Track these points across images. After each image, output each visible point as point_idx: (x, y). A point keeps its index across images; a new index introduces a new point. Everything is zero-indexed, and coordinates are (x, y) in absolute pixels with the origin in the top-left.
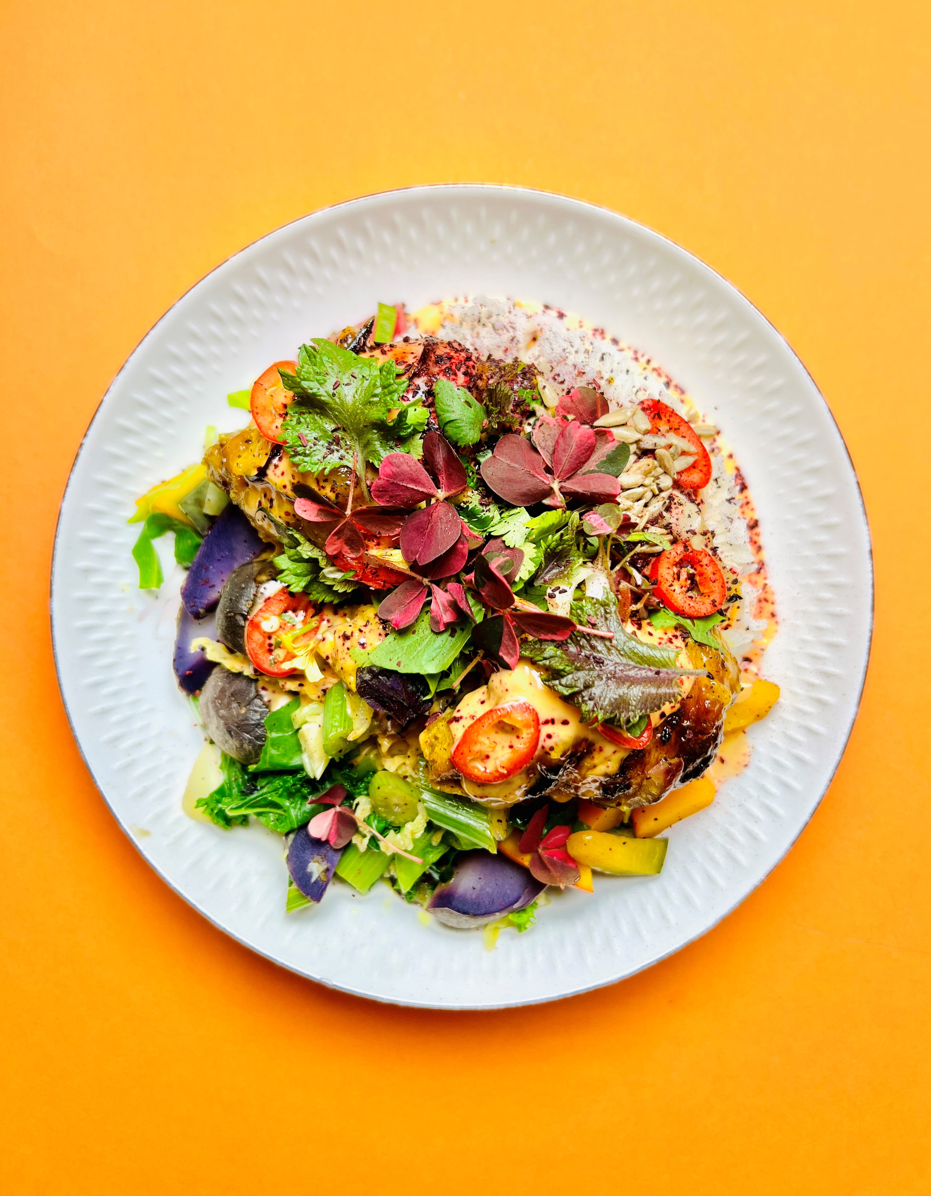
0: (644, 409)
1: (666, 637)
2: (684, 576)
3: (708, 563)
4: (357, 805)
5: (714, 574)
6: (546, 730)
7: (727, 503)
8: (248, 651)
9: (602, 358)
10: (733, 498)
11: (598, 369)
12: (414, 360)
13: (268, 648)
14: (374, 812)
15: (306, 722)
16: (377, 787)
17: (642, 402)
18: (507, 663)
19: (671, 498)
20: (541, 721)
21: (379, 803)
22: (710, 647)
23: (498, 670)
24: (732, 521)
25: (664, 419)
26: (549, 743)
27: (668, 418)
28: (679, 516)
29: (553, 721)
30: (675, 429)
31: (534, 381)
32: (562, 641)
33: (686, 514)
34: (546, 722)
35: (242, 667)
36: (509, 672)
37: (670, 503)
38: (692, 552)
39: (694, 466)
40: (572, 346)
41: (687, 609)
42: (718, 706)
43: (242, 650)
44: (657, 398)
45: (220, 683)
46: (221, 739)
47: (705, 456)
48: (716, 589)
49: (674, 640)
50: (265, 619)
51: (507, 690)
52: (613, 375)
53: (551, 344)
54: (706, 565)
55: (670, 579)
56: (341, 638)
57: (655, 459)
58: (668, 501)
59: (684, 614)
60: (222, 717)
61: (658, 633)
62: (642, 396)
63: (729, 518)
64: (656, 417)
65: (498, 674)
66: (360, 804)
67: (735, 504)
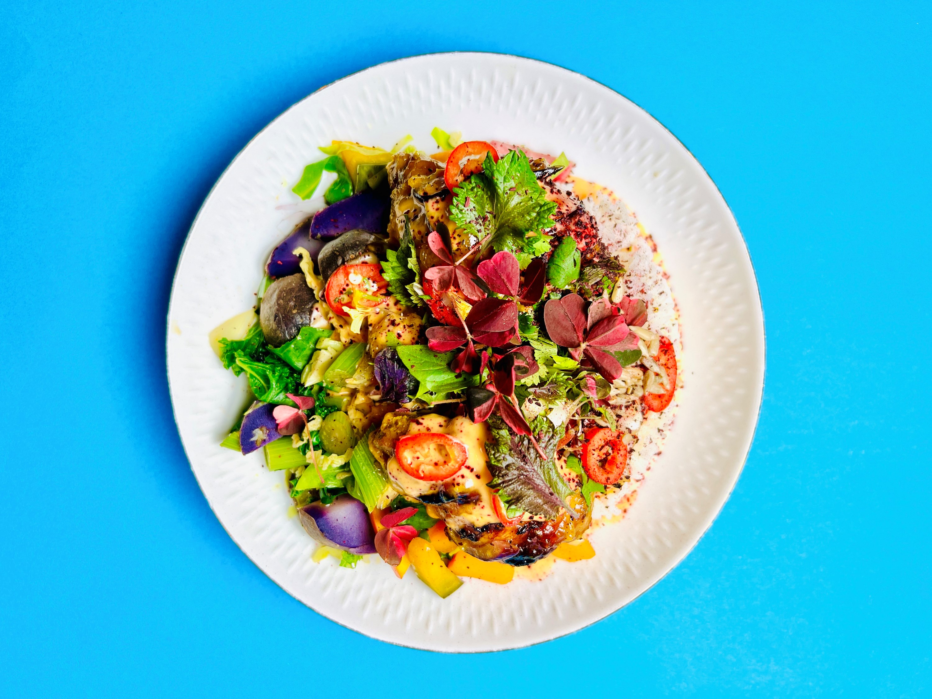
0: (661, 341)
1: (568, 476)
2: (604, 451)
3: (623, 454)
4: (313, 419)
5: (621, 463)
6: (464, 471)
7: (657, 431)
8: (328, 282)
9: (661, 293)
10: (663, 431)
11: (654, 297)
12: (566, 212)
13: (341, 290)
14: (318, 431)
15: (326, 349)
16: (334, 419)
17: (663, 337)
18: (474, 418)
19: (634, 402)
20: (465, 465)
21: (327, 429)
22: (586, 502)
23: (466, 416)
24: (651, 442)
25: (667, 356)
26: (460, 480)
27: (669, 357)
28: (630, 415)
29: (472, 470)
30: (668, 368)
31: (617, 278)
32: (514, 432)
33: (635, 418)
34: (468, 467)
35: (316, 287)
36: (472, 423)
37: (631, 405)
38: (619, 441)
39: (660, 396)
40: (650, 272)
41: (591, 471)
42: (562, 537)
43: (326, 278)
44: (672, 341)
45: (294, 284)
46: (267, 315)
47: (671, 395)
48: (616, 473)
49: (571, 481)
50: (354, 273)
51: (461, 431)
52: (659, 308)
53: (640, 261)
54: (621, 455)
55: (596, 446)
56: (390, 321)
57: (644, 375)
58: (631, 403)
59: (588, 472)
60: (278, 304)
61: (566, 470)
62: (664, 333)
63: (651, 439)
64: (664, 352)
65: (464, 418)
66: (316, 420)
67: (661, 435)
